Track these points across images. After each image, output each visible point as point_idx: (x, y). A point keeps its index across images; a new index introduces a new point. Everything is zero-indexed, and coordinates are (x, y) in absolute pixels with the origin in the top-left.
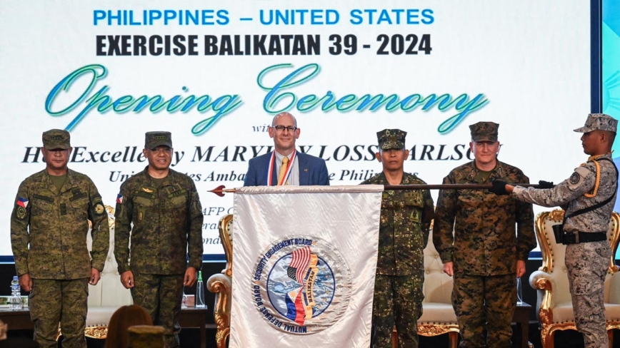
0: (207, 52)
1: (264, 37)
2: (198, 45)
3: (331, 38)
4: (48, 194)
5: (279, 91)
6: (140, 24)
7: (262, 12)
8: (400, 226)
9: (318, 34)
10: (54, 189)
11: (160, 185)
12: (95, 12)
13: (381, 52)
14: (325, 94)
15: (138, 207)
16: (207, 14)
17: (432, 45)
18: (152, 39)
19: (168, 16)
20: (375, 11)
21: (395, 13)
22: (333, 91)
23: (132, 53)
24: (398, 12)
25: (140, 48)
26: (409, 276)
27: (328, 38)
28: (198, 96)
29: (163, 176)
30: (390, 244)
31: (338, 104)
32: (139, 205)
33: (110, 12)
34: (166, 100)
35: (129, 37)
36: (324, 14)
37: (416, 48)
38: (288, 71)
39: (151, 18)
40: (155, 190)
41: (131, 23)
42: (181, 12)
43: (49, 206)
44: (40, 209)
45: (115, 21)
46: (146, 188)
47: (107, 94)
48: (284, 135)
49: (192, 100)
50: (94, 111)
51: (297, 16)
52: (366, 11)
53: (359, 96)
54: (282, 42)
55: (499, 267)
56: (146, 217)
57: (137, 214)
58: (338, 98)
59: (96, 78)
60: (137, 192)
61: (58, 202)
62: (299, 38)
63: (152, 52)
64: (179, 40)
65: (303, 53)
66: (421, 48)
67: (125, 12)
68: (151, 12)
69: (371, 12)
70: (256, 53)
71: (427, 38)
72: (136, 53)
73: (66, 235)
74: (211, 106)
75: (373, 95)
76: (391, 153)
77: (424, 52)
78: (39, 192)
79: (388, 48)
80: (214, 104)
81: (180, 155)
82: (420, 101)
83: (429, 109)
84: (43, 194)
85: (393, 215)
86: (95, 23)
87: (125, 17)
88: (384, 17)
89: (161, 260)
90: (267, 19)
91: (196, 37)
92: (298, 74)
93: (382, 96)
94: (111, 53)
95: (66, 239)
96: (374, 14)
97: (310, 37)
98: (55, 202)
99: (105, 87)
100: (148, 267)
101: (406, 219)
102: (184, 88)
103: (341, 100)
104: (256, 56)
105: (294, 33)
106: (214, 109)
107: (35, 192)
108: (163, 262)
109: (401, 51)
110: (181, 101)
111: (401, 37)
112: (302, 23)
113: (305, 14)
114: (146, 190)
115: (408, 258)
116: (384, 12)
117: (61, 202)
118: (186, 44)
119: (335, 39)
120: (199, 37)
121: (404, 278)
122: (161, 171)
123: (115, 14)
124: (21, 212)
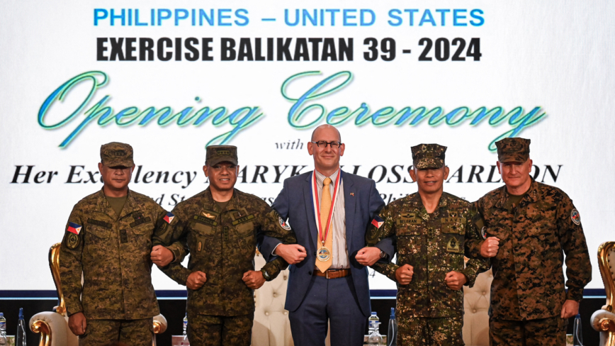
0: (224, 58)
1: (289, 40)
2: (214, 49)
3: (366, 41)
4: (105, 219)
5: (306, 102)
6: (146, 24)
7: (286, 11)
8: (435, 257)
9: (351, 37)
10: (111, 213)
11: (223, 210)
12: (96, 11)
13: (423, 57)
14: (359, 106)
15: (197, 235)
16: (224, 14)
17: (481, 51)
18: (161, 41)
19: (179, 15)
20: (417, 10)
21: (440, 14)
22: (369, 103)
23: (138, 58)
24: (443, 12)
25: (147, 52)
26: (446, 318)
27: (363, 42)
28: (212, 107)
29: (227, 199)
30: (423, 280)
31: (373, 117)
32: (198, 232)
33: (112, 11)
34: (176, 112)
35: (134, 40)
36: (358, 14)
37: (463, 54)
38: (316, 80)
39: (160, 18)
40: (218, 215)
41: (137, 24)
42: (193, 11)
43: (107, 233)
44: (96, 237)
45: (118, 21)
46: (207, 213)
47: (108, 105)
48: (327, 152)
49: (206, 112)
50: (94, 125)
51: (327, 16)
52: (406, 10)
53: (398, 108)
54: (310, 46)
55: (538, 309)
56: (206, 247)
57: (195, 244)
58: (373, 111)
59: (96, 87)
60: (196, 217)
61: (117, 228)
62: (329, 42)
63: (161, 57)
64: (192, 43)
65: (334, 58)
66: (469, 54)
67: (130, 10)
68: (160, 11)
69: (411, 12)
70: (280, 58)
71: (476, 42)
72: (142, 58)
73: (126, 267)
74: (228, 119)
75: (414, 107)
76: (427, 173)
77: (472, 58)
78: (94, 217)
79: (432, 53)
80: (231, 117)
81: (192, 175)
82: (468, 114)
83: (478, 124)
84: (99, 218)
85: (427, 244)
86: (96, 24)
87: (129, 16)
88: (427, 17)
89: (224, 298)
90: (292, 19)
91: (211, 40)
92: (328, 83)
93: (424, 108)
94: (113, 58)
95: (126, 272)
96: (415, 14)
97: (342, 41)
98: (113, 228)
99: (107, 96)
100: (209, 307)
101: (442, 249)
102: (197, 99)
103: (377, 113)
104: (280, 62)
105: (324, 36)
106: (231, 124)
107: (90, 217)
108: (227, 301)
109: (446, 57)
110: (194, 114)
111: (446, 41)
112: (333, 24)
113: (336, 14)
114: (206, 215)
115: (445, 296)
116: (427, 12)
117: (121, 228)
118: (199, 47)
119: (371, 43)
120: (214, 40)
121: (440, 320)
122: (224, 193)
123: (118, 12)
124: (73, 240)
